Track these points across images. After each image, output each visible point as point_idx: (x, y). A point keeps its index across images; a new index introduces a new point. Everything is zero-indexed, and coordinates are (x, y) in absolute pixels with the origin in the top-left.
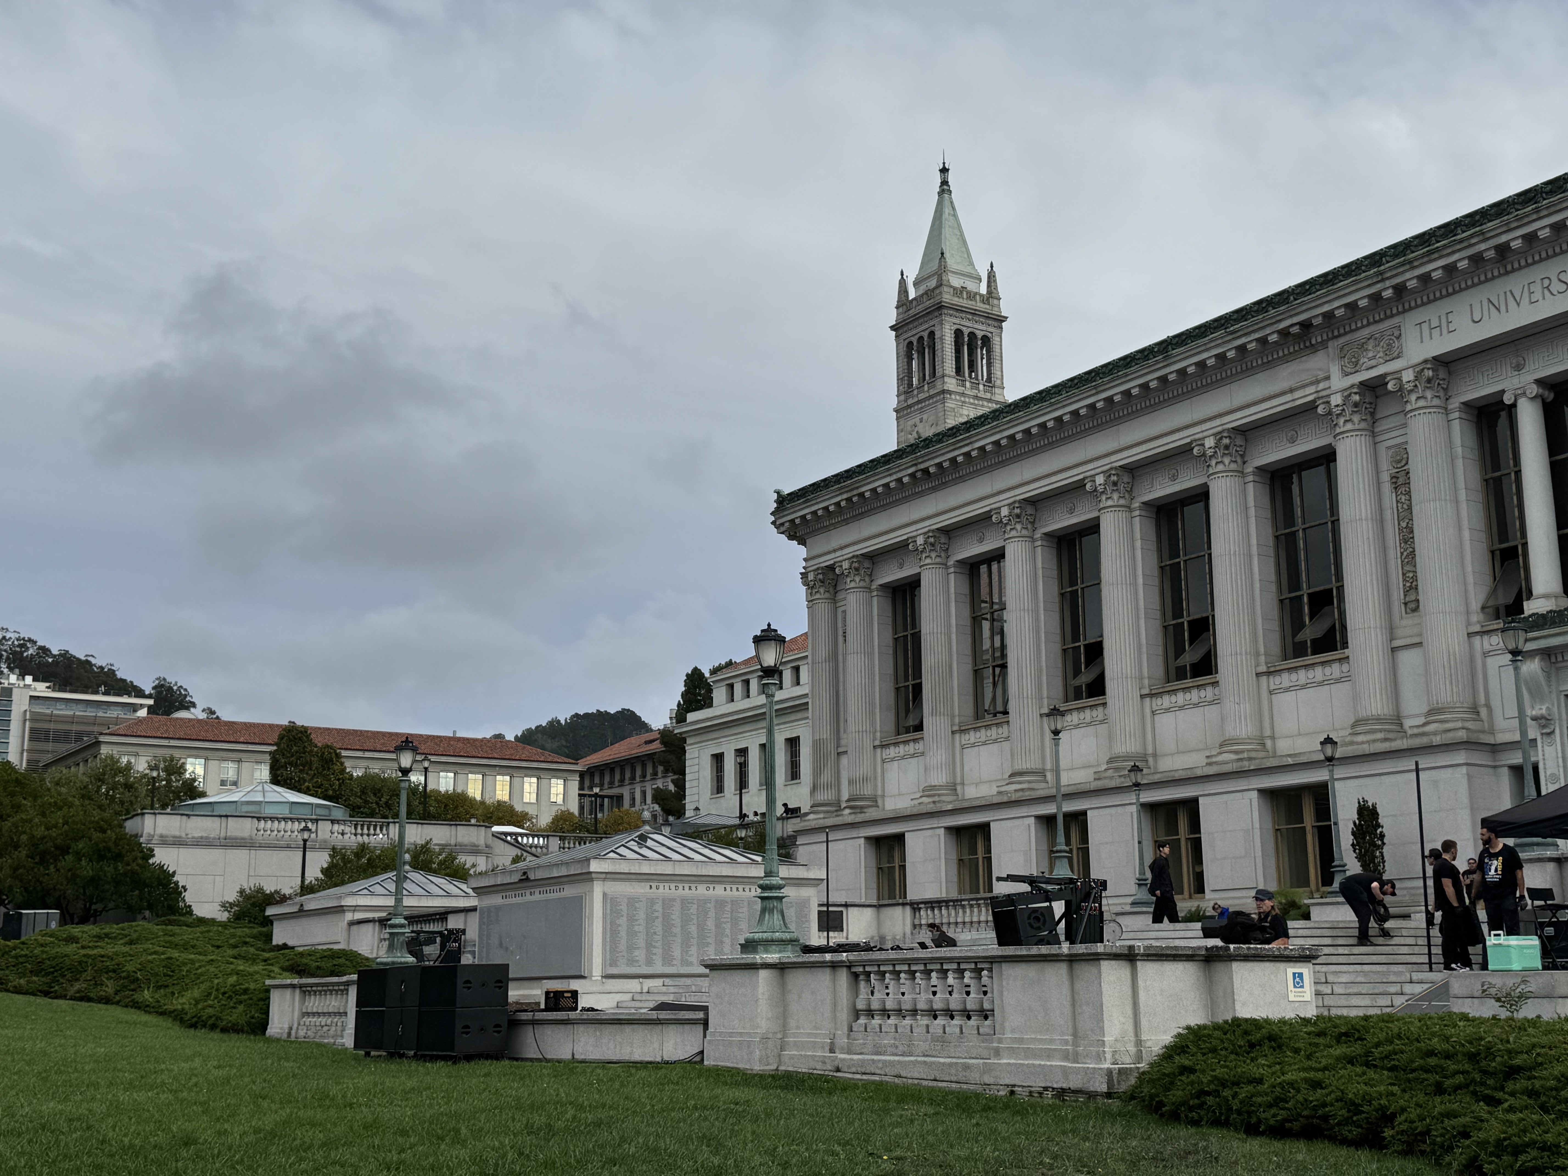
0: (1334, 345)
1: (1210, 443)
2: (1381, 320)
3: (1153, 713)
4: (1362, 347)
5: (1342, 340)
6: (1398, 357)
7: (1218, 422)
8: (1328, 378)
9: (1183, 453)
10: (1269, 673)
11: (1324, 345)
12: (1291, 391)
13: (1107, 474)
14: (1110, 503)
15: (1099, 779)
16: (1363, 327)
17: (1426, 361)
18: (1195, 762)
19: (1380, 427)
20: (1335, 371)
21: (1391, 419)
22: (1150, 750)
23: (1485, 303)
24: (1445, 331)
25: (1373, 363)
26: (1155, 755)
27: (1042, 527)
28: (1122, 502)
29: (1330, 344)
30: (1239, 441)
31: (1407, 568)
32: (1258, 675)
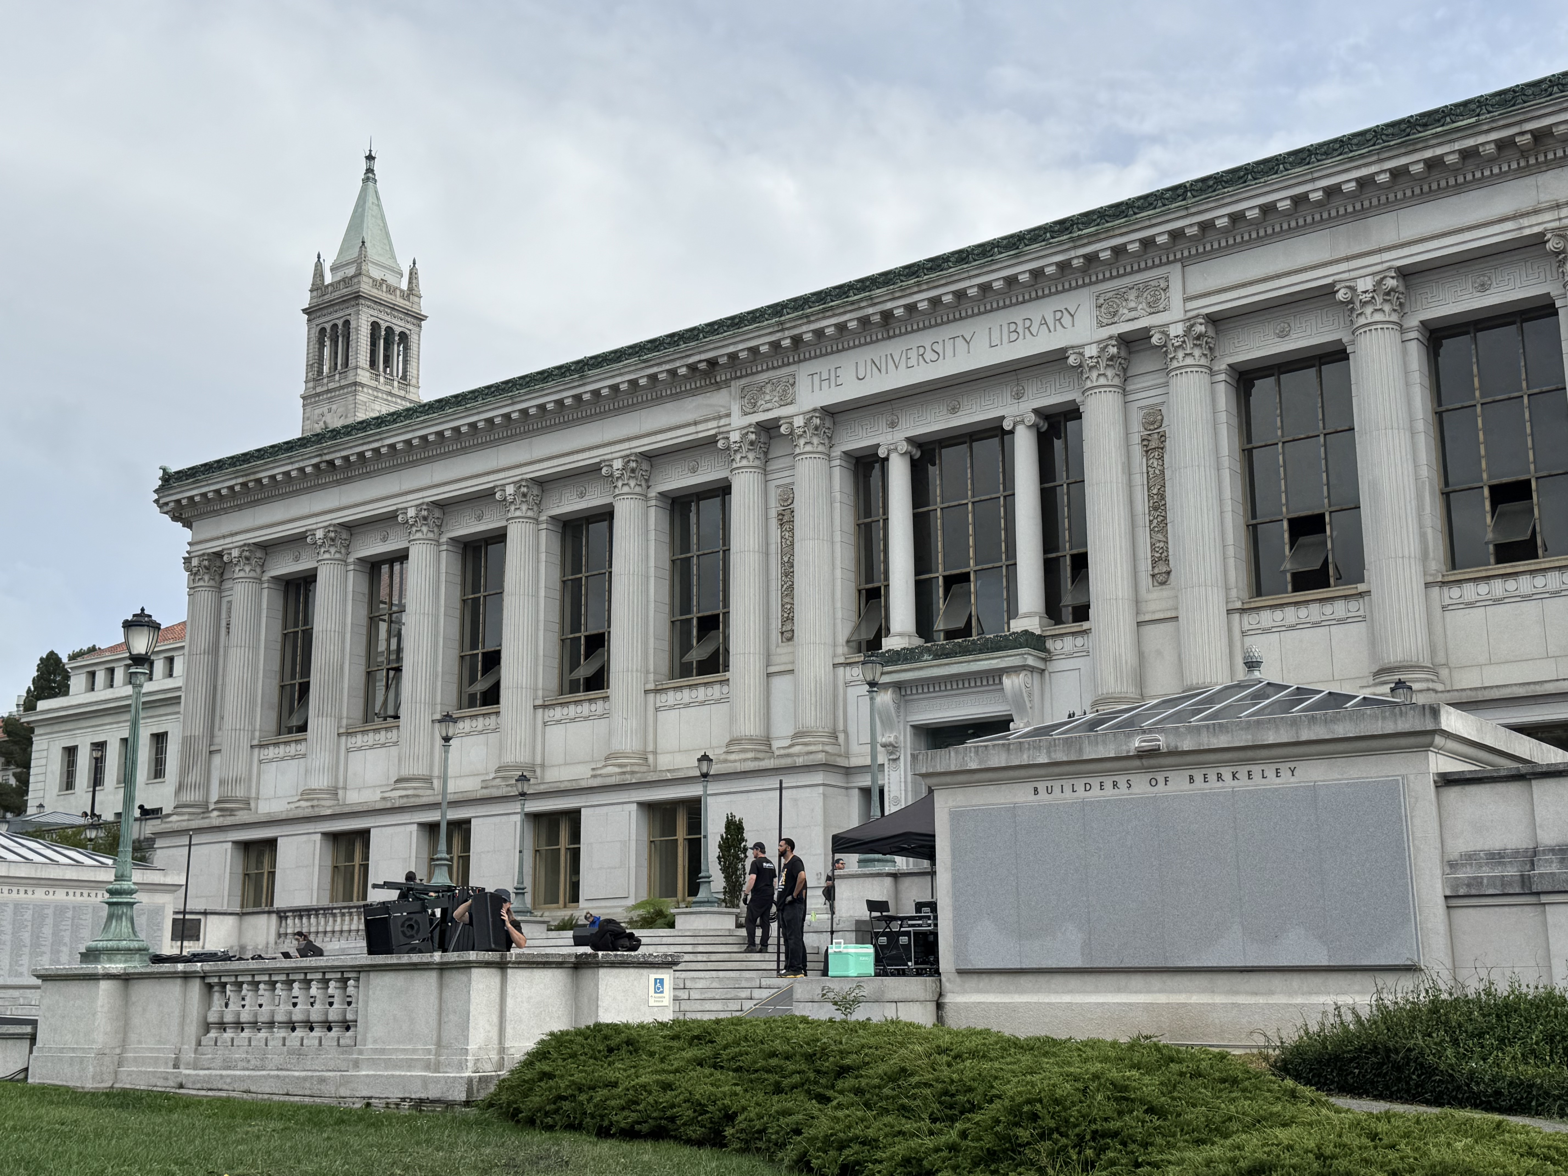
0: (736, 385)
1: (618, 464)
2: (779, 367)
3: (545, 724)
4: (761, 389)
5: (743, 381)
6: (791, 403)
7: (626, 445)
8: (728, 415)
9: (592, 472)
10: (657, 691)
11: (727, 383)
12: (695, 423)
13: (518, 484)
14: (518, 513)
15: (486, 788)
16: (763, 371)
17: (815, 410)
18: (581, 774)
19: (773, 466)
20: (735, 409)
21: (781, 460)
22: (538, 761)
23: (869, 363)
24: (833, 384)
25: (769, 406)
26: (543, 766)
27: (448, 531)
28: (530, 513)
29: (733, 383)
30: (645, 466)
31: (787, 600)
32: (647, 692)
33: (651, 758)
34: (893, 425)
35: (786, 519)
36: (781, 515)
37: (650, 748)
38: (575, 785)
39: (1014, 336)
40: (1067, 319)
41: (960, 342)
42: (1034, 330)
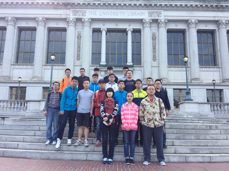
0: (72, 10)
2: (82, 8)
3: (13, 69)
4: (78, 12)
5: (73, 9)
6: (85, 16)
8: (70, 15)
9: (34, 19)
11: (69, 9)
12: (61, 15)
13: (12, 18)
16: (78, 8)
17: (90, 18)
18: (28, 80)
19: (77, 27)
20: (71, 14)
22: (11, 76)
23: (103, 12)
24: (94, 14)
25: (79, 15)
29: (71, 9)
31: (78, 52)
32: (43, 65)
33: (43, 78)
34: (104, 25)
35: (79, 37)
36: (78, 37)
37: (43, 76)
38: (26, 82)
39: (133, 15)
40: (143, 14)
41: (122, 13)
42: (137, 14)
